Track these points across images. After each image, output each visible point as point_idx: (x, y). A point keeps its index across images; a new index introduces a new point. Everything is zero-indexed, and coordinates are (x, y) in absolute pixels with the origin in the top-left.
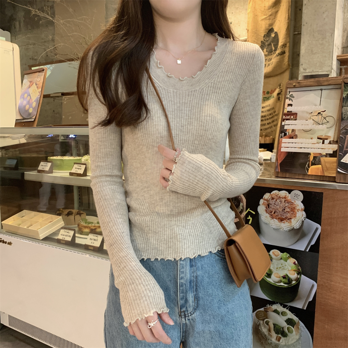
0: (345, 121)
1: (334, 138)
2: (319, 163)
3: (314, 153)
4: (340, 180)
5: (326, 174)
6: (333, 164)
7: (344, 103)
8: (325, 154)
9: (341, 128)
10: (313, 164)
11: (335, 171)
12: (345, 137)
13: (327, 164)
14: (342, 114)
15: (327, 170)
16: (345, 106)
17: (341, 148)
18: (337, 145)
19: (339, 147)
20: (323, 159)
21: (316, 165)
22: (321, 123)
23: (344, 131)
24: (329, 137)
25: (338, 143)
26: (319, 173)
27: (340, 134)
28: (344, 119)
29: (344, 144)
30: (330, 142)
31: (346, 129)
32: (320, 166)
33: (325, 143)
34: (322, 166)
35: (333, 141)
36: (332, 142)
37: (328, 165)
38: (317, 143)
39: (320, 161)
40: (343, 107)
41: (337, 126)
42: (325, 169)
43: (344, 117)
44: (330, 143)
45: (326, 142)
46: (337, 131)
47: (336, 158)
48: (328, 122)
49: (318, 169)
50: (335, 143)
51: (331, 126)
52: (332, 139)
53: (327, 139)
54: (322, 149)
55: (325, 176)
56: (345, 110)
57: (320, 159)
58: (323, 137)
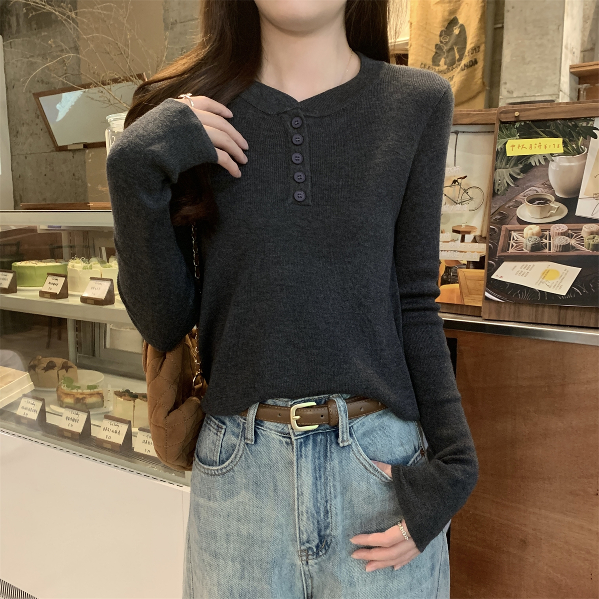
0: (499, 197)
1: (482, 231)
2: (455, 280)
3: (446, 261)
4: (489, 315)
5: (468, 302)
6: (480, 282)
7: (499, 161)
8: (466, 263)
9: (493, 211)
10: (445, 282)
11: (482, 297)
12: (500, 230)
13: (468, 282)
14: (494, 183)
15: (470, 293)
16: (500, 168)
17: (492, 251)
18: (485, 244)
19: (489, 248)
20: (463, 273)
21: (449, 283)
22: (459, 201)
23: (498, 217)
24: (474, 228)
25: (487, 242)
26: (455, 299)
27: (490, 223)
28: (498, 194)
29: (498, 244)
30: (475, 238)
31: (501, 214)
32: (457, 286)
33: (466, 241)
34: (460, 286)
35: (481, 236)
36: (478, 239)
37: (471, 284)
38: (451, 241)
39: (457, 276)
40: (496, 170)
41: (488, 207)
42: (465, 291)
43: (498, 190)
44: (475, 240)
45: (469, 238)
46: (487, 217)
47: (483, 271)
48: (471, 199)
49: (452, 291)
50: (484, 240)
51: (477, 207)
52: (478, 233)
53: (469, 233)
54: (461, 252)
55: (465, 305)
56: (500, 177)
57: (456, 273)
58: (462, 229)
